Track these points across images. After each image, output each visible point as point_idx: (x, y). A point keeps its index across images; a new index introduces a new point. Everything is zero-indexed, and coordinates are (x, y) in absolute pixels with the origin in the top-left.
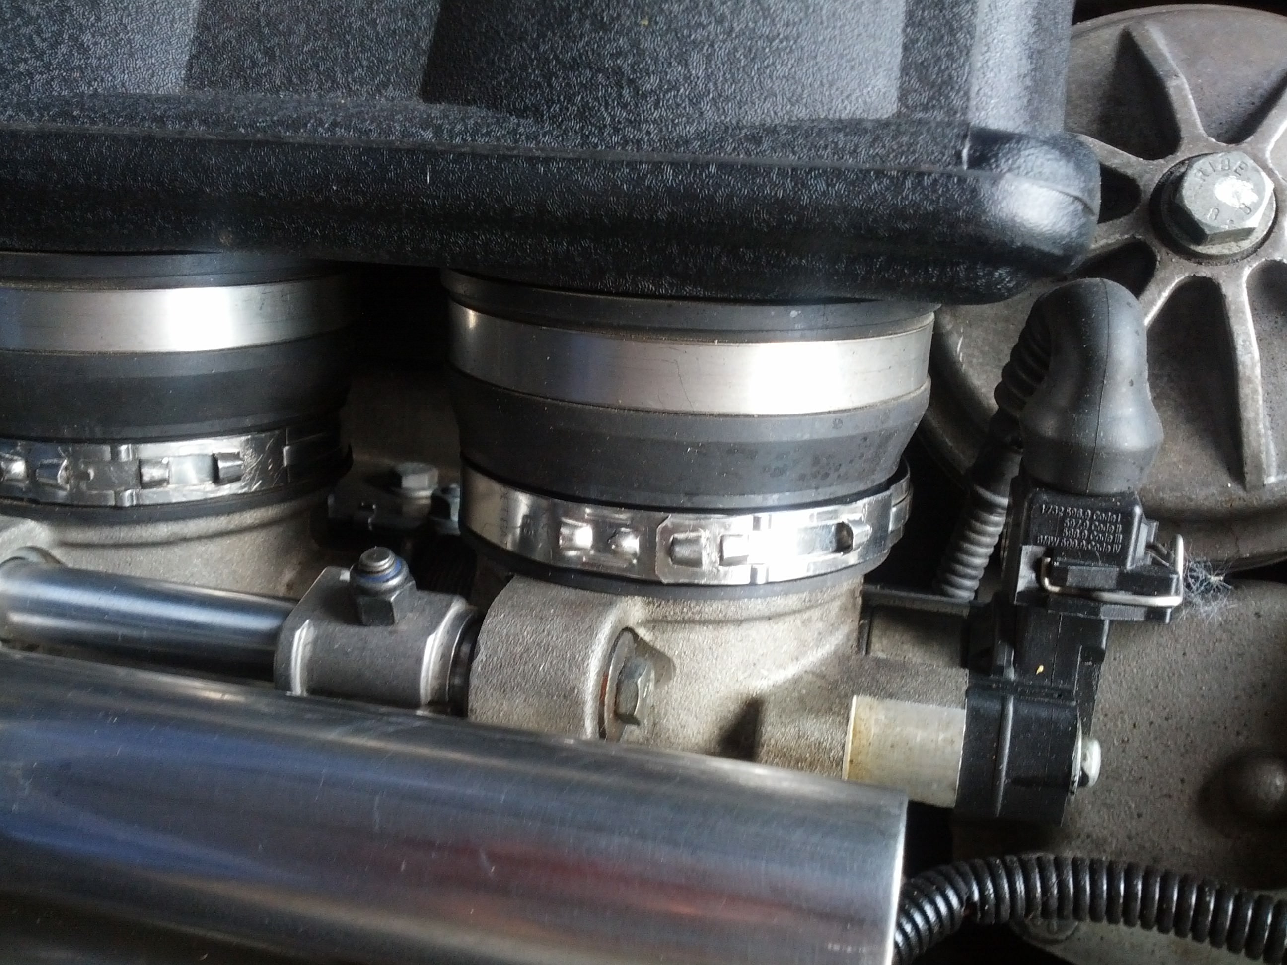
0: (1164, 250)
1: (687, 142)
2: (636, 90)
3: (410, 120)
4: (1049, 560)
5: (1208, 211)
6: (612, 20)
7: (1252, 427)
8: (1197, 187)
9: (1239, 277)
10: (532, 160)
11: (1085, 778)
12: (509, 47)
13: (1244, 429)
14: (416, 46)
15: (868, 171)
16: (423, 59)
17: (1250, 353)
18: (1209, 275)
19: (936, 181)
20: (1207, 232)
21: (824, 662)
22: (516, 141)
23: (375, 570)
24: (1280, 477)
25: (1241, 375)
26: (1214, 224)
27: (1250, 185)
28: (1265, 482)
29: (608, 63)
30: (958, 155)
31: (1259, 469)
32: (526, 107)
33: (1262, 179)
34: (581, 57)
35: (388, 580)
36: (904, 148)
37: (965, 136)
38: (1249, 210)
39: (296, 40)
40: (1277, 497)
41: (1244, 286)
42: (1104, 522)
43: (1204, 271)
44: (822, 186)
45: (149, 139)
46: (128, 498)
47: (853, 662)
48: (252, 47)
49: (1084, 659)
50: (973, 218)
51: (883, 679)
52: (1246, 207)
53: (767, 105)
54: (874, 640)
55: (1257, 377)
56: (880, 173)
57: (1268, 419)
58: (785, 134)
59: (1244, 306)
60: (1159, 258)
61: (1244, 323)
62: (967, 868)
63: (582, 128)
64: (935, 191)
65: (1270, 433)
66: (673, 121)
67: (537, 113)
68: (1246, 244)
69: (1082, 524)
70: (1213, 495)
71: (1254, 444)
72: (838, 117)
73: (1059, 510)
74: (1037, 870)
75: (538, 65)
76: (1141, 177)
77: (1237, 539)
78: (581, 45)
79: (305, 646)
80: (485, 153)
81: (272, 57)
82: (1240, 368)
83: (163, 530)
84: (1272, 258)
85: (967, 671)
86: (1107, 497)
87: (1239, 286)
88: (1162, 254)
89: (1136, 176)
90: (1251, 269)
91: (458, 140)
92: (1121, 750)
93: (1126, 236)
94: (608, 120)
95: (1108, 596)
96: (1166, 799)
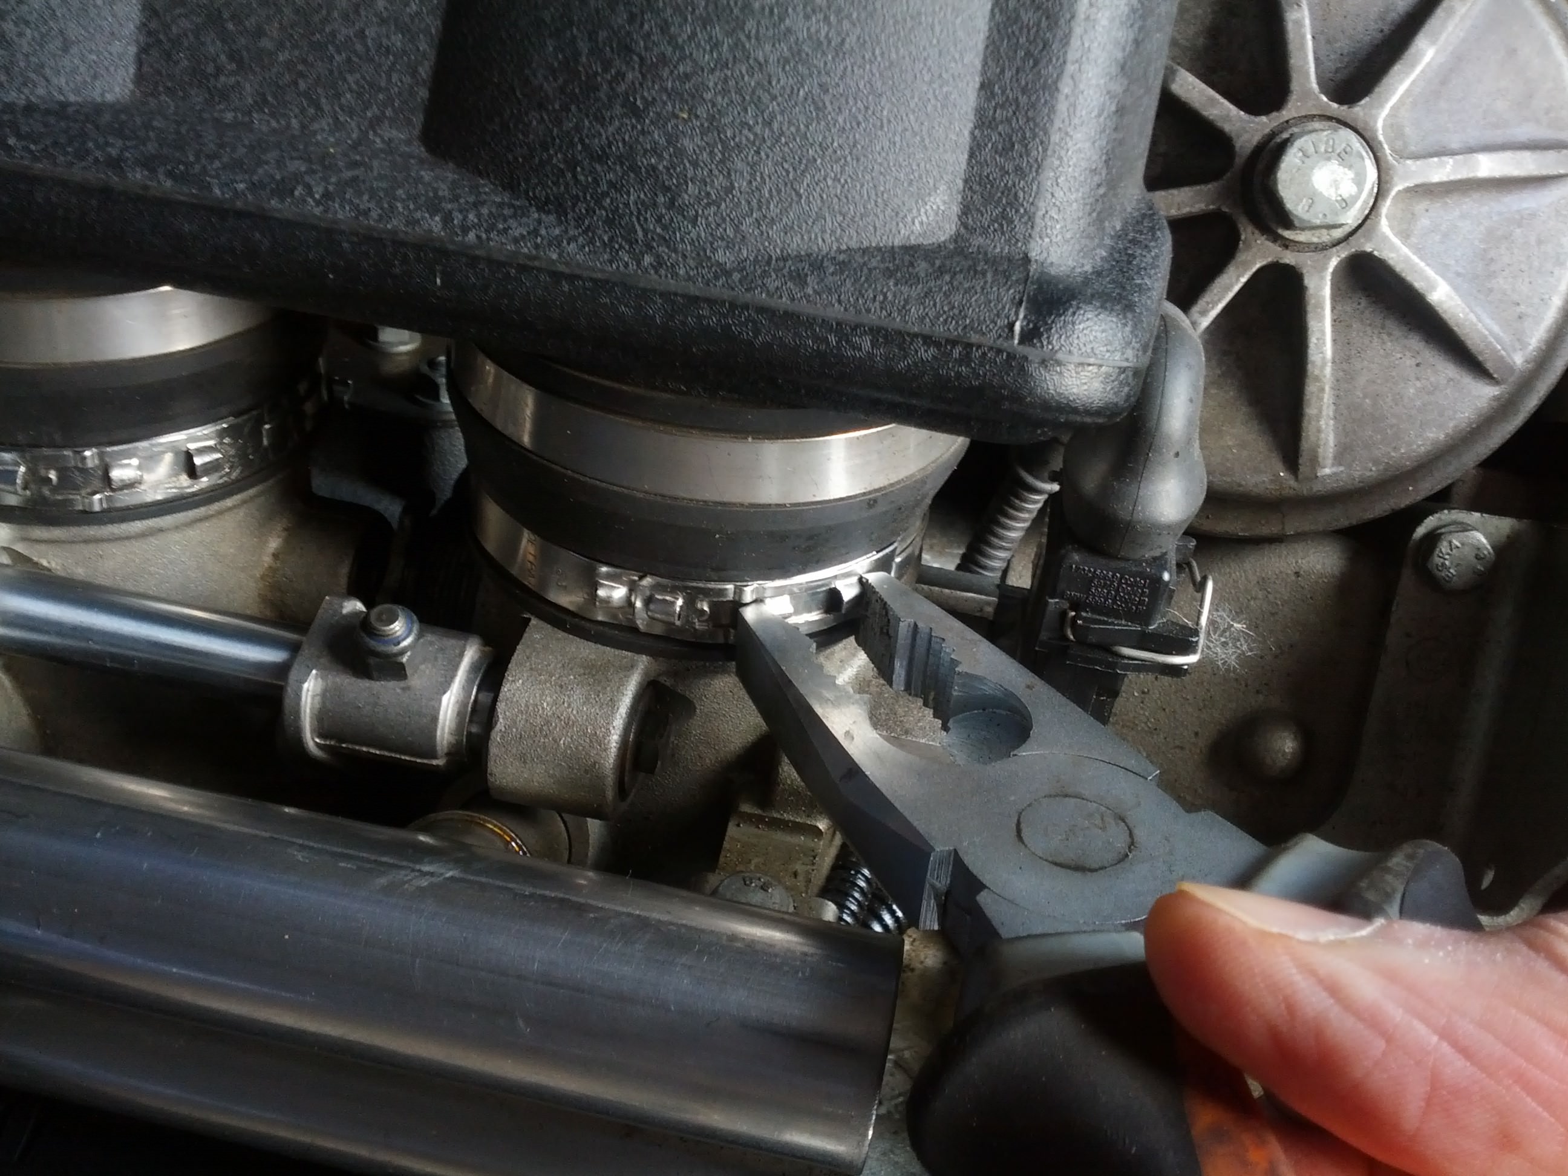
0: (1250, 228)
1: (728, 274)
2: (672, 201)
3: (415, 198)
4: (1073, 613)
5: (1301, 200)
6: (648, 104)
7: (1313, 423)
8: (1294, 171)
9: (1324, 268)
10: (557, 276)
12: (527, 114)
13: (1305, 424)
14: (414, 73)
15: (916, 335)
16: (423, 93)
17: (1322, 353)
18: (1293, 263)
19: (984, 354)
20: (1296, 223)
22: (537, 247)
23: (384, 634)
24: (1334, 469)
25: (1309, 373)
26: (1306, 217)
27: (1351, 174)
28: (1319, 474)
29: (643, 162)
30: (1011, 326)
31: (1315, 462)
32: (547, 198)
33: (1365, 167)
34: (610, 147)
35: (399, 643)
36: (956, 311)
37: (1020, 302)
38: (1346, 204)
40: (1329, 487)
41: (1329, 277)
42: (1132, 586)
43: (1289, 258)
44: (866, 343)
46: (97, 501)
49: (1099, 697)
50: (1016, 397)
52: (1344, 200)
53: (816, 229)
55: (1325, 376)
56: (928, 340)
57: (1332, 407)
58: (832, 274)
59: (1324, 302)
60: (1243, 237)
61: (1321, 319)
63: (611, 239)
64: (982, 365)
65: (1332, 422)
66: (712, 244)
67: (561, 211)
68: (1338, 234)
69: (1110, 585)
70: (1264, 482)
71: (1313, 438)
72: (891, 244)
73: (1088, 570)
75: (561, 147)
76: (1239, 136)
77: (1284, 517)
78: (611, 129)
79: (313, 697)
80: (503, 258)
82: (1310, 367)
84: (1362, 249)
86: (1138, 563)
87: (1322, 278)
88: (1247, 232)
89: (1233, 135)
90: (1339, 259)
91: (471, 236)
92: (1140, 700)
93: (1211, 207)
94: (640, 233)
95: (1127, 651)
96: (1178, 751)
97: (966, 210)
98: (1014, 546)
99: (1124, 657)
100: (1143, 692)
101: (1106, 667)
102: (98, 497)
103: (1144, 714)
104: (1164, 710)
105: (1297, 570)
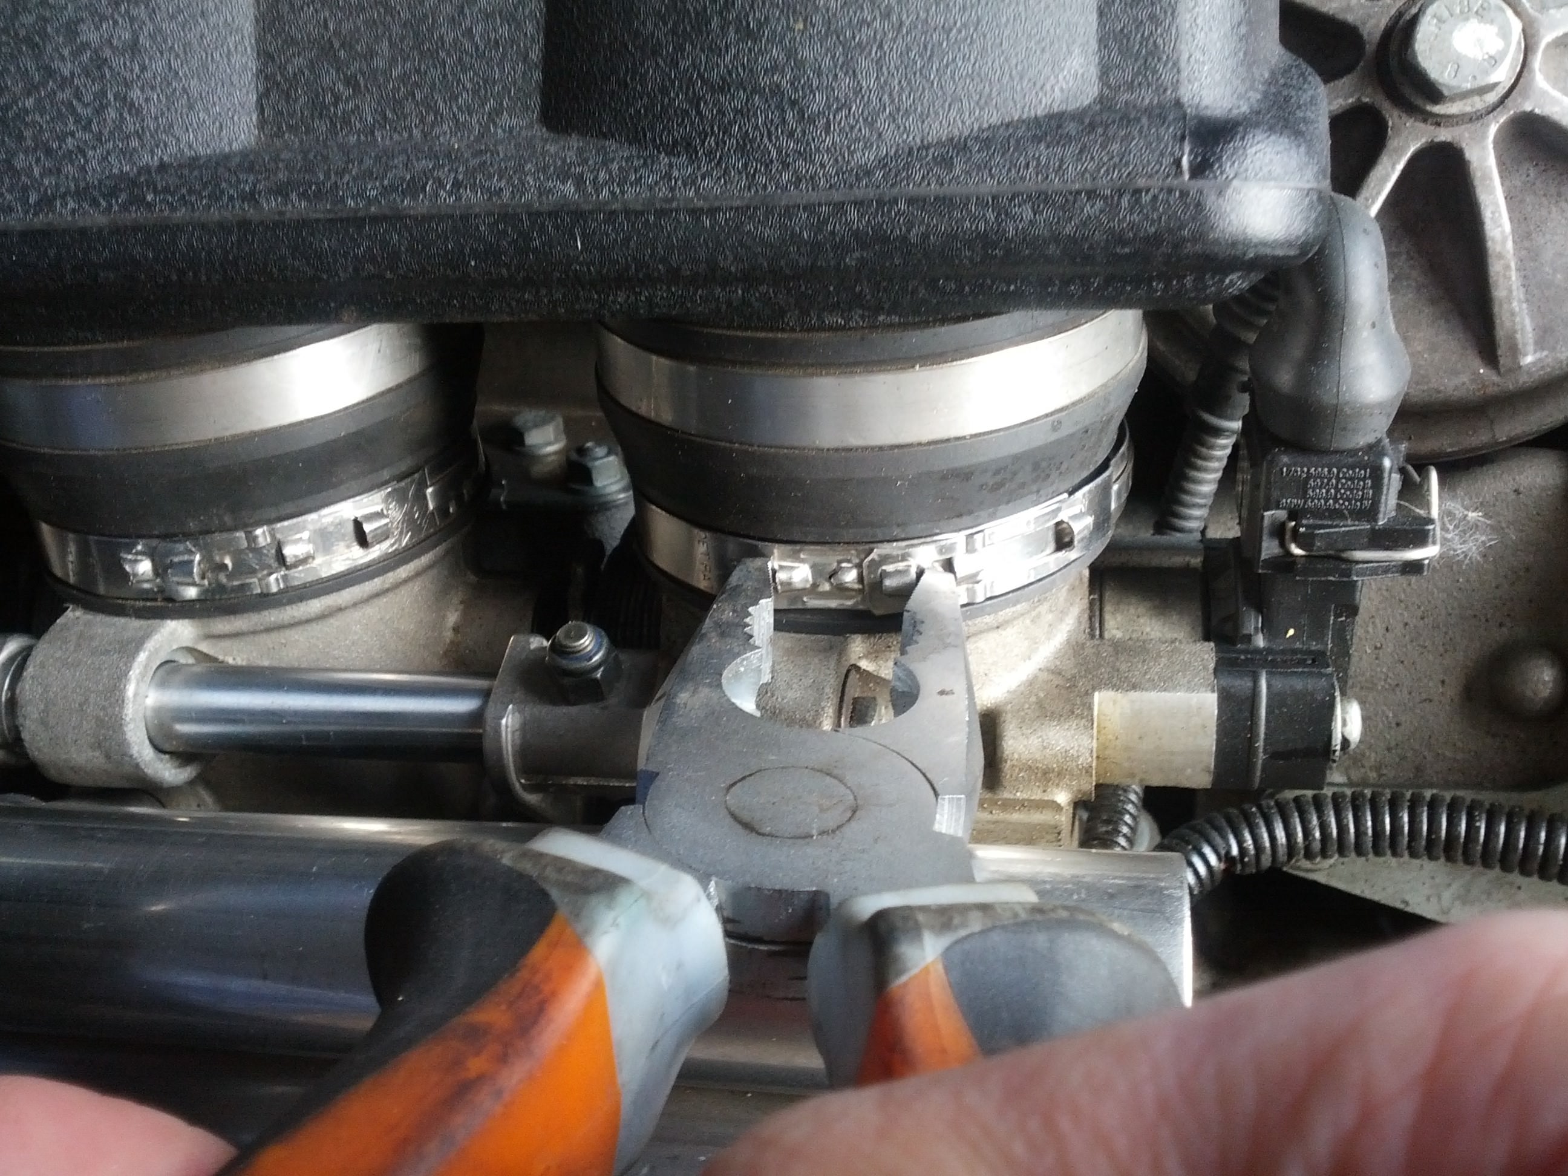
0: (1396, 113)
1: (868, 173)
2: (802, 112)
3: (545, 169)
4: (1293, 523)
5: (1446, 67)
6: (760, 25)
7: (1505, 306)
8: (1432, 38)
9: (1484, 137)
10: (695, 213)
11: (1345, 742)
12: (642, 64)
13: (1496, 309)
14: (525, 58)
15: (1078, 193)
16: (537, 75)
17: (1500, 226)
18: (1449, 139)
19: (1155, 197)
20: (1446, 92)
21: (1059, 655)
22: (672, 189)
23: (575, 650)
24: (1538, 355)
25: (1490, 252)
26: (1454, 83)
27: (1493, 29)
28: (1521, 364)
29: (764, 81)
30: (1178, 163)
31: (1515, 351)
32: (675, 143)
33: (1508, 20)
34: (730, 75)
35: (591, 658)
36: (1117, 160)
37: (1183, 138)
38: (1494, 61)
39: (379, 63)
40: (1536, 376)
41: (1491, 146)
42: (1351, 479)
43: (1444, 135)
44: (1027, 213)
45: (244, 225)
46: (274, 582)
47: (1089, 651)
48: (329, 76)
49: (1337, 616)
50: (1199, 237)
51: (1124, 667)
52: (1491, 57)
53: (953, 113)
54: (1107, 617)
55: (1508, 252)
56: (1091, 194)
57: (1522, 290)
58: (979, 151)
59: (1491, 171)
60: (1390, 124)
61: (1492, 192)
62: (1223, 823)
63: (745, 165)
64: (1155, 209)
65: (1525, 306)
66: (849, 148)
67: (690, 149)
68: (1492, 98)
69: (1328, 484)
70: (1464, 384)
71: (1508, 324)
72: (1033, 116)
73: (1301, 471)
74: (1296, 814)
75: (681, 87)
76: (1364, 24)
77: (1492, 422)
78: (728, 59)
79: (513, 733)
80: (639, 208)
81: (356, 87)
82: (1489, 244)
83: (315, 606)
84: (1522, 110)
85: (1212, 644)
86: (1353, 452)
87: (1484, 148)
88: (1393, 117)
89: (1358, 23)
90: (1498, 125)
91: (605, 192)
93: (1350, 101)
94: (774, 154)
95: (1359, 555)
96: (1426, 705)
97: (1104, 72)
98: (1209, 501)
99: (1358, 562)
100: (1376, 648)
101: (1341, 576)
102: (272, 578)
103: (1382, 672)
104: (1402, 662)
105: (1516, 486)
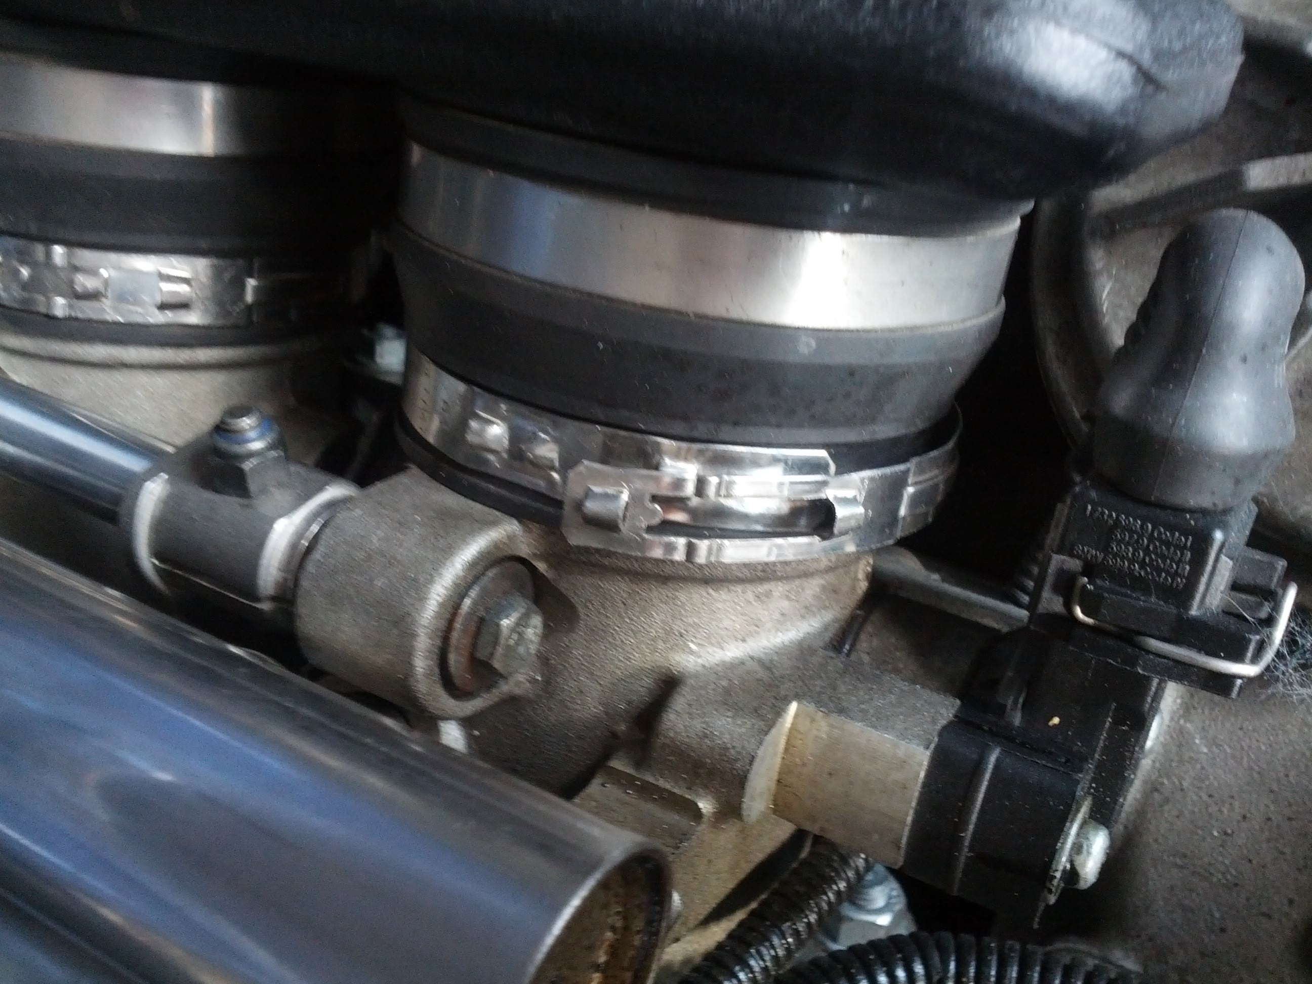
4: (1085, 580)
11: (1072, 875)
42: (1168, 544)
46: (60, 306)
49: (1117, 722)
54: (863, 636)
69: (1137, 542)
73: (1109, 515)
85: (958, 702)
86: (1180, 510)
92: (1219, 843)
95: (1155, 644)
99: (1148, 652)
101: (1125, 662)
102: (60, 300)
104: (1251, 861)
